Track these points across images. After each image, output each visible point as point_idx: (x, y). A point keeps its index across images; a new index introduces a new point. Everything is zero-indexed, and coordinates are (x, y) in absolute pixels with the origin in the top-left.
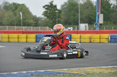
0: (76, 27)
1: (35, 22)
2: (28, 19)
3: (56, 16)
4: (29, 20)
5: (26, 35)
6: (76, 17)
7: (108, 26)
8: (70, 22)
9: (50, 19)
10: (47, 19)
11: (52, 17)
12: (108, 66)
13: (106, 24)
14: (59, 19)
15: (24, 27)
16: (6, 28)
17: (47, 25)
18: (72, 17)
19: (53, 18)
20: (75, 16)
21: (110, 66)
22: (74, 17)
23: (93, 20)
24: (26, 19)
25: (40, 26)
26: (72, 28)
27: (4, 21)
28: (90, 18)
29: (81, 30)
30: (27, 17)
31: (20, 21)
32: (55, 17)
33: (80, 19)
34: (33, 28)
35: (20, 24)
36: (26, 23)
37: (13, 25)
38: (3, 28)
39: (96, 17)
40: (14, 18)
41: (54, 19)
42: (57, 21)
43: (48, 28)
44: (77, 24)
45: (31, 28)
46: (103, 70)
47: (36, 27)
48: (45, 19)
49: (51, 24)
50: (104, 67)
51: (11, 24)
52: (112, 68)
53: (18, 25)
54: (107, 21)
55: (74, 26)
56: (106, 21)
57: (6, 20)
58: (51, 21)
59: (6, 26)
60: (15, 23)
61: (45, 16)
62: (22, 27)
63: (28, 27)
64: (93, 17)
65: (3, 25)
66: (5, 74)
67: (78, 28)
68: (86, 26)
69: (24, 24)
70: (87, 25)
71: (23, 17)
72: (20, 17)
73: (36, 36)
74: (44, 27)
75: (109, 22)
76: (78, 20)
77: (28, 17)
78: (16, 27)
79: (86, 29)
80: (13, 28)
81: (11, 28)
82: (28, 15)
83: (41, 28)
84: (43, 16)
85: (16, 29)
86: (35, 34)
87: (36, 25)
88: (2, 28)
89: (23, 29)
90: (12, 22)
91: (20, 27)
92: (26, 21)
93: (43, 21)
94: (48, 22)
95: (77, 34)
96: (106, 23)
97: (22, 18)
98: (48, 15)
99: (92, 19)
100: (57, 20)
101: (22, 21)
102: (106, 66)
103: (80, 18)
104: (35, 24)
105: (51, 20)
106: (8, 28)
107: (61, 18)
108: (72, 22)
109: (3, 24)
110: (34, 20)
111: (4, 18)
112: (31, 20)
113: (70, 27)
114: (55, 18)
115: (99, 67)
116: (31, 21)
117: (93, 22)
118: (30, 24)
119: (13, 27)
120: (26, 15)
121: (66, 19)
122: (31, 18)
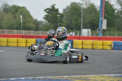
0: (78, 32)
1: (35, 26)
2: (28, 23)
3: (58, 20)
4: (29, 24)
5: (26, 39)
6: (79, 22)
7: (111, 32)
8: (72, 27)
9: (52, 23)
10: (48, 23)
11: (53, 21)
12: (110, 74)
13: (110, 30)
14: (61, 23)
15: (24, 31)
16: (6, 31)
18: (74, 22)
19: (55, 22)
20: (77, 21)
21: (112, 74)
22: (76, 22)
23: (96, 26)
24: (26, 23)
25: (41, 30)
26: (74, 33)
27: (4, 25)
28: (93, 23)
29: (83, 35)
30: (27, 20)
31: (20, 25)
32: (56, 21)
33: (83, 24)
34: (33, 33)
35: (19, 28)
36: (26, 27)
37: (13, 29)
38: (2, 31)
39: (99, 22)
40: (14, 21)
41: (55, 24)
44: (80, 29)
45: (31, 32)
46: (105, 78)
47: (37, 31)
48: (46, 23)
50: (106, 75)
51: (11, 28)
52: (114, 76)
53: (18, 28)
54: (111, 27)
56: (109, 27)
57: (5, 23)
58: (52, 26)
59: (6, 29)
60: (15, 27)
61: (46, 20)
62: (22, 31)
63: (28, 31)
64: (96, 22)
65: (2, 29)
66: (3, 80)
67: (80, 34)
68: (88, 32)
69: (24, 28)
70: (90, 30)
71: (23, 21)
72: (21, 20)
73: (36, 40)
74: (44, 32)
75: (112, 28)
76: (81, 25)
77: (28, 20)
78: (15, 30)
79: (88, 35)
81: (11, 31)
82: (28, 19)
83: (41, 33)
84: (44, 20)
85: (15, 32)
86: (36, 39)
87: (37, 29)
89: (22, 33)
90: (12, 25)
91: (19, 31)
92: (26, 25)
93: (44, 25)
94: (49, 27)
95: (79, 39)
96: (110, 28)
97: (22, 22)
98: (49, 19)
99: (95, 24)
100: (59, 24)
101: (22, 25)
102: (108, 74)
103: (83, 23)
104: (35, 28)
105: (53, 24)
106: (7, 31)
107: (63, 22)
108: (74, 27)
109: (2, 27)
110: (34, 24)
111: (3, 21)
113: (72, 32)
114: (57, 23)
115: (101, 75)
116: (31, 25)
117: (95, 27)
118: (31, 28)
119: (13, 30)
120: (26, 18)
121: (68, 23)
122: (31, 22)
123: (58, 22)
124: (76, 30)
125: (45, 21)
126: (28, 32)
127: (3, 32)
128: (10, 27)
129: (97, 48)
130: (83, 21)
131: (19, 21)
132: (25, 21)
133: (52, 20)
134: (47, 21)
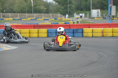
0: (88, 13)
1: (46, 8)
2: (39, 5)
3: (68, 2)
4: (40, 7)
6: (88, 2)
8: (82, 7)
9: (61, 5)
10: (58, 5)
11: (63, 3)
14: (71, 4)
15: (35, 14)
16: (18, 15)
17: (59, 12)
18: (84, 3)
19: (65, 4)
20: (87, 1)
22: (85, 3)
23: (105, 5)
24: (36, 6)
25: (51, 13)
27: (16, 8)
28: (102, 3)
29: (93, 16)
30: (37, 3)
31: (31, 8)
32: (66, 3)
33: (92, 5)
34: (44, 15)
36: (37, 9)
37: (25, 12)
39: (108, 2)
40: (25, 5)
41: (65, 6)
42: (68, 7)
43: (59, 14)
44: (89, 10)
45: (42, 15)
48: (56, 5)
49: (63, 10)
53: (30, 11)
55: (86, 12)
57: (17, 6)
58: (62, 7)
59: (18, 13)
60: (27, 10)
62: (33, 14)
64: (105, 2)
65: (14, 12)
67: (90, 14)
68: (98, 12)
69: (35, 11)
70: (99, 10)
71: (34, 3)
74: (55, 14)
76: (90, 6)
77: (39, 3)
78: (27, 14)
79: (98, 15)
80: (24, 15)
81: (22, 15)
82: (39, 1)
83: (52, 15)
85: (27, 16)
88: (13, 15)
89: (34, 16)
90: (23, 8)
91: (31, 14)
92: (37, 8)
94: (59, 8)
95: (89, 28)
97: (33, 5)
98: (59, 1)
100: (68, 5)
101: (33, 8)
103: (92, 3)
104: (46, 10)
105: (63, 6)
106: (19, 15)
107: (72, 4)
108: (83, 8)
109: (14, 11)
110: (45, 6)
111: (15, 4)
112: (43, 6)
114: (66, 4)
116: (42, 8)
117: (105, 7)
118: (42, 10)
120: (37, 1)
121: (77, 4)
122: (42, 5)
123: (68, 4)
124: (86, 11)
125: (55, 3)
126: (39, 15)
127: (15, 16)
128: (22, 10)
129: (107, 36)
130: (92, 1)
131: (30, 4)
132: (36, 3)
133: (62, 1)
134: (57, 3)
